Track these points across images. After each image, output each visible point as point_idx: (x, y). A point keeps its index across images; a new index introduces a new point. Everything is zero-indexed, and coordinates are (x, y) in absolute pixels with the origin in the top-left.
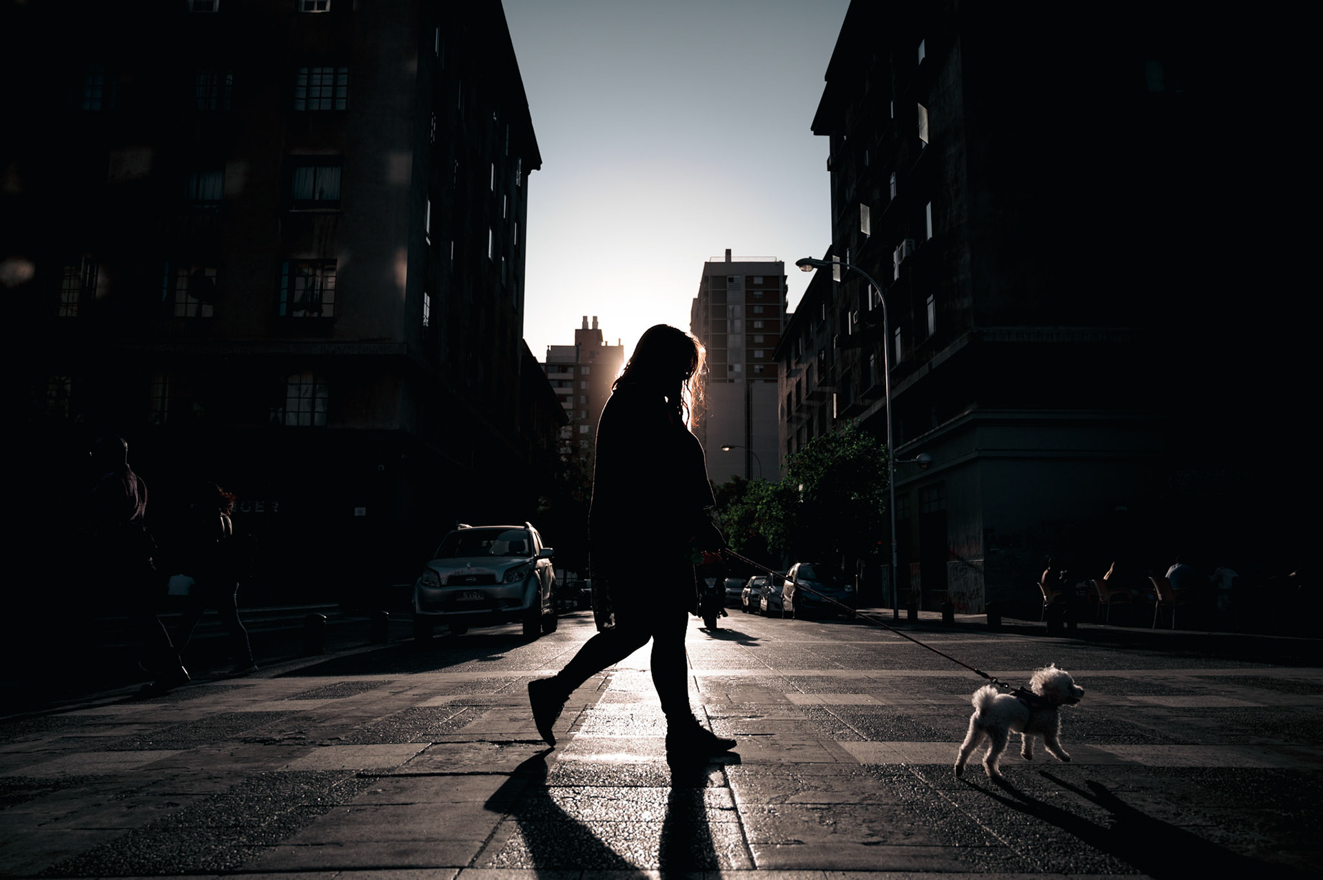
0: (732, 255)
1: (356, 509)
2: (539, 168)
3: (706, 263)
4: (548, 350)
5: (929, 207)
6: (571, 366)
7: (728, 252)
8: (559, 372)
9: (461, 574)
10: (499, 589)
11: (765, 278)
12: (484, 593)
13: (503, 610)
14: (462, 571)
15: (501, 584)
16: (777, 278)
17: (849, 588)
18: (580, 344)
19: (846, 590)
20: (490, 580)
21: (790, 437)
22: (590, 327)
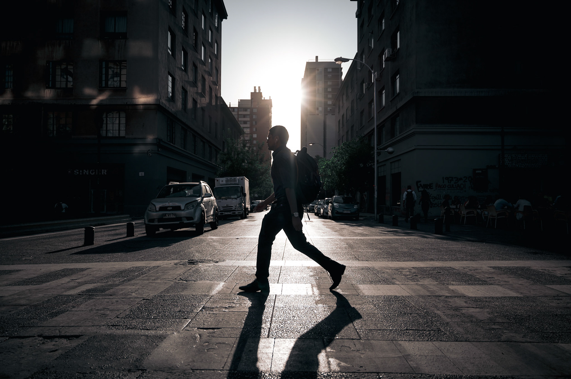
0: (319, 59)
1: (140, 173)
2: (226, 18)
3: (307, 62)
4: (239, 102)
5: (398, 34)
6: (249, 108)
7: (317, 57)
8: (243, 111)
9: (165, 206)
10: (183, 212)
11: (332, 69)
12: (175, 214)
13: (184, 222)
14: (166, 204)
15: (183, 210)
16: (338, 68)
17: (356, 207)
18: (253, 99)
19: (355, 207)
20: (178, 208)
21: (339, 139)
22: (257, 91)
